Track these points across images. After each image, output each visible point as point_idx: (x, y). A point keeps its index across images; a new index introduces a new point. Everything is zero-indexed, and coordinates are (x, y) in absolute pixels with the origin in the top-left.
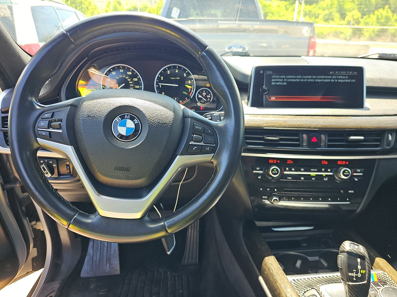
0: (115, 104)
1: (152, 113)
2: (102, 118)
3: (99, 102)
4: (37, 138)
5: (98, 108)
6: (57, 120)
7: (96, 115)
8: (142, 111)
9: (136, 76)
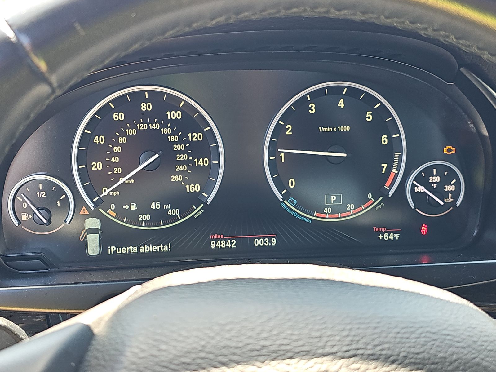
9: (198, 125)
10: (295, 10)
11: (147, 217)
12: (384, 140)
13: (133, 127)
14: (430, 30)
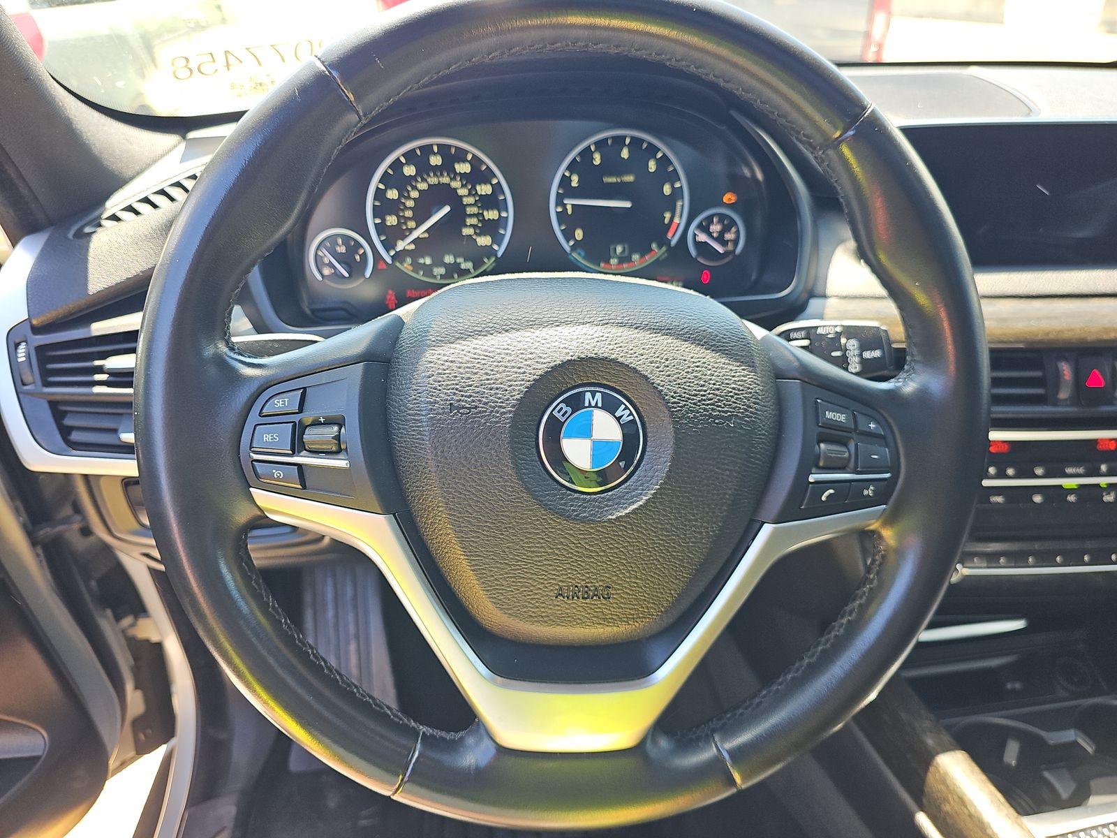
0: (545, 356)
1: (684, 380)
2: (505, 413)
3: (486, 351)
4: (251, 489)
5: (487, 374)
6: (322, 420)
7: (479, 401)
8: (649, 376)
9: (486, 177)
10: (559, 44)
11: (442, 271)
12: (667, 190)
13: (424, 180)
14: (711, 76)
